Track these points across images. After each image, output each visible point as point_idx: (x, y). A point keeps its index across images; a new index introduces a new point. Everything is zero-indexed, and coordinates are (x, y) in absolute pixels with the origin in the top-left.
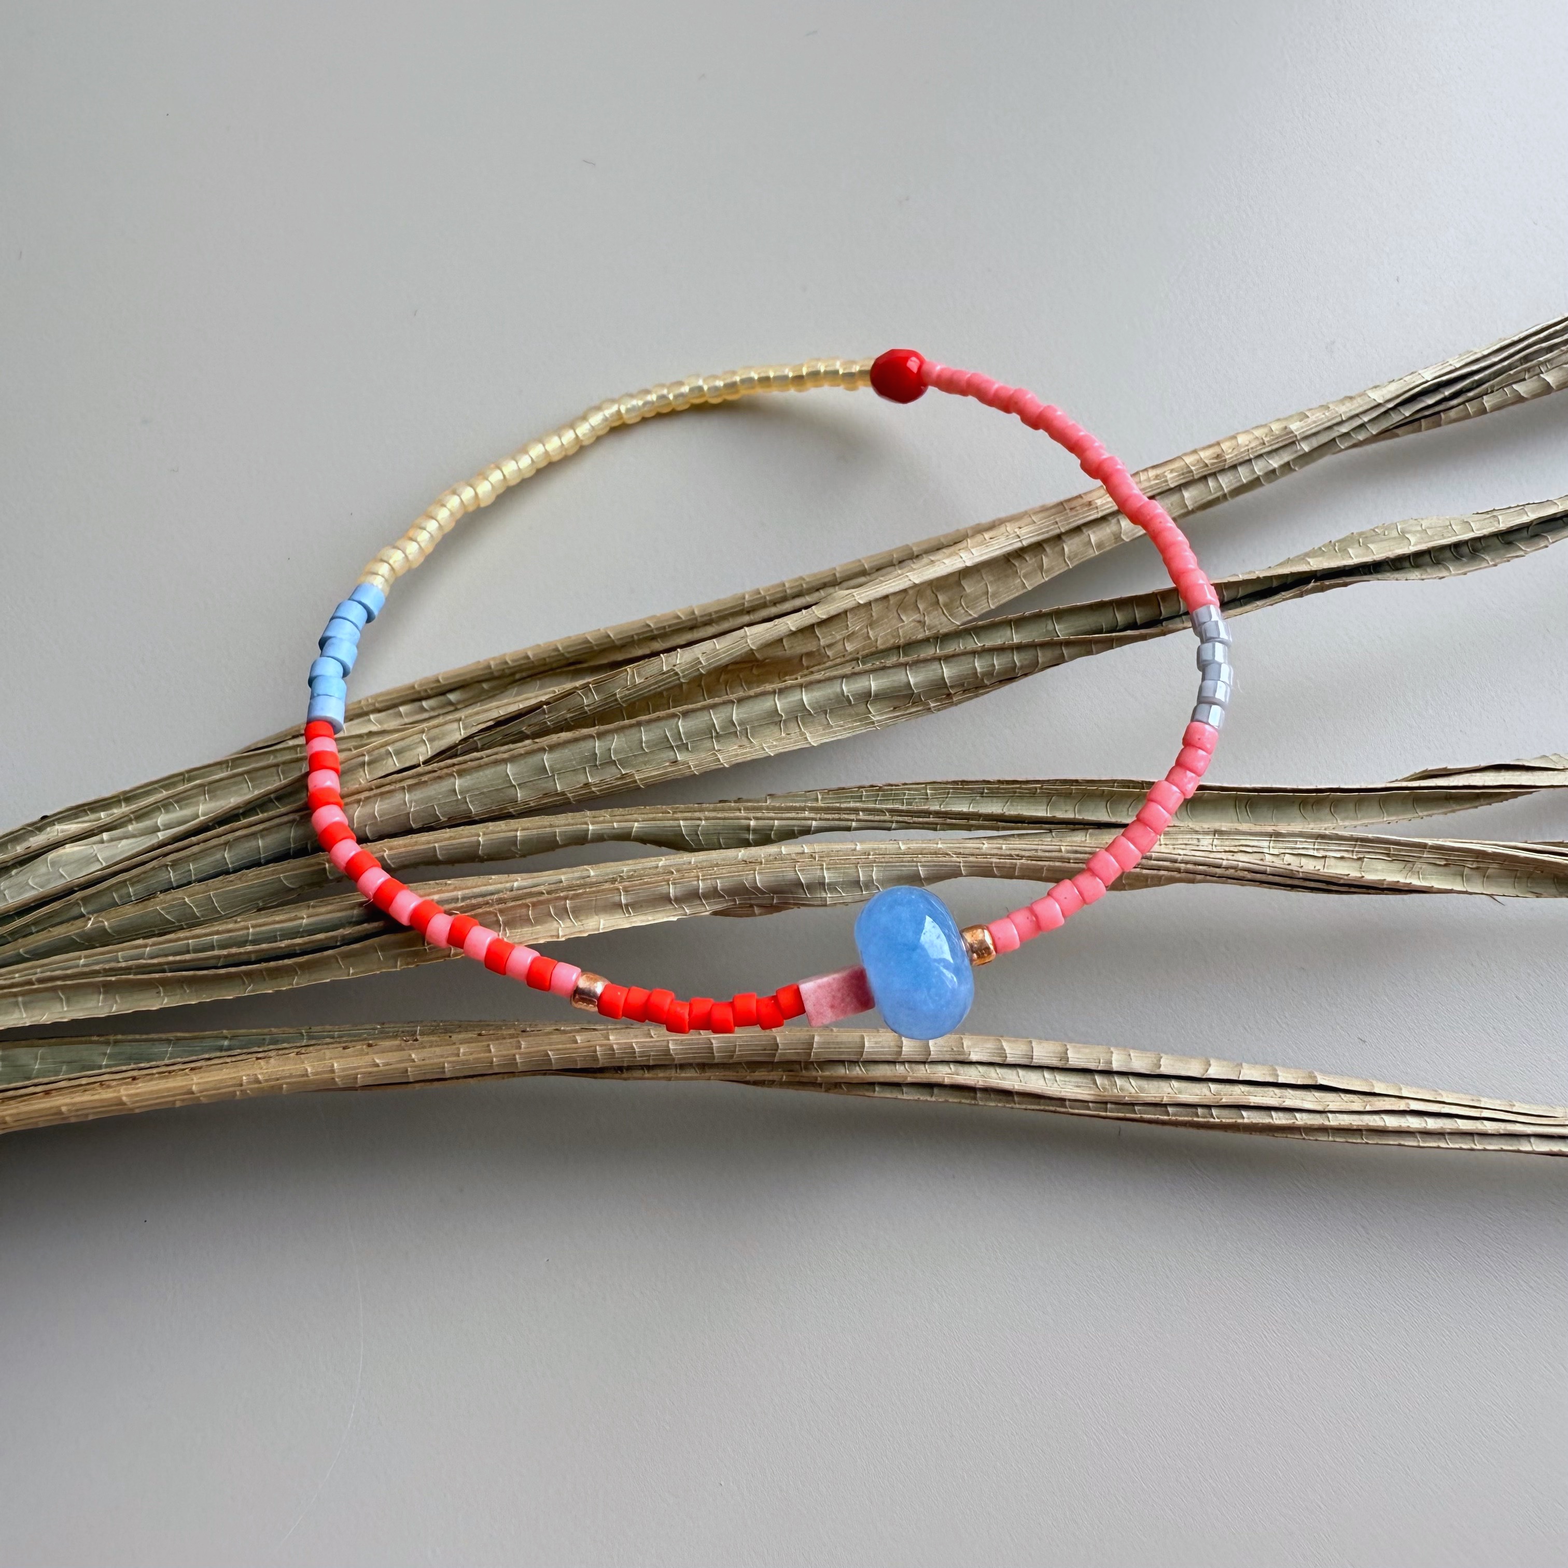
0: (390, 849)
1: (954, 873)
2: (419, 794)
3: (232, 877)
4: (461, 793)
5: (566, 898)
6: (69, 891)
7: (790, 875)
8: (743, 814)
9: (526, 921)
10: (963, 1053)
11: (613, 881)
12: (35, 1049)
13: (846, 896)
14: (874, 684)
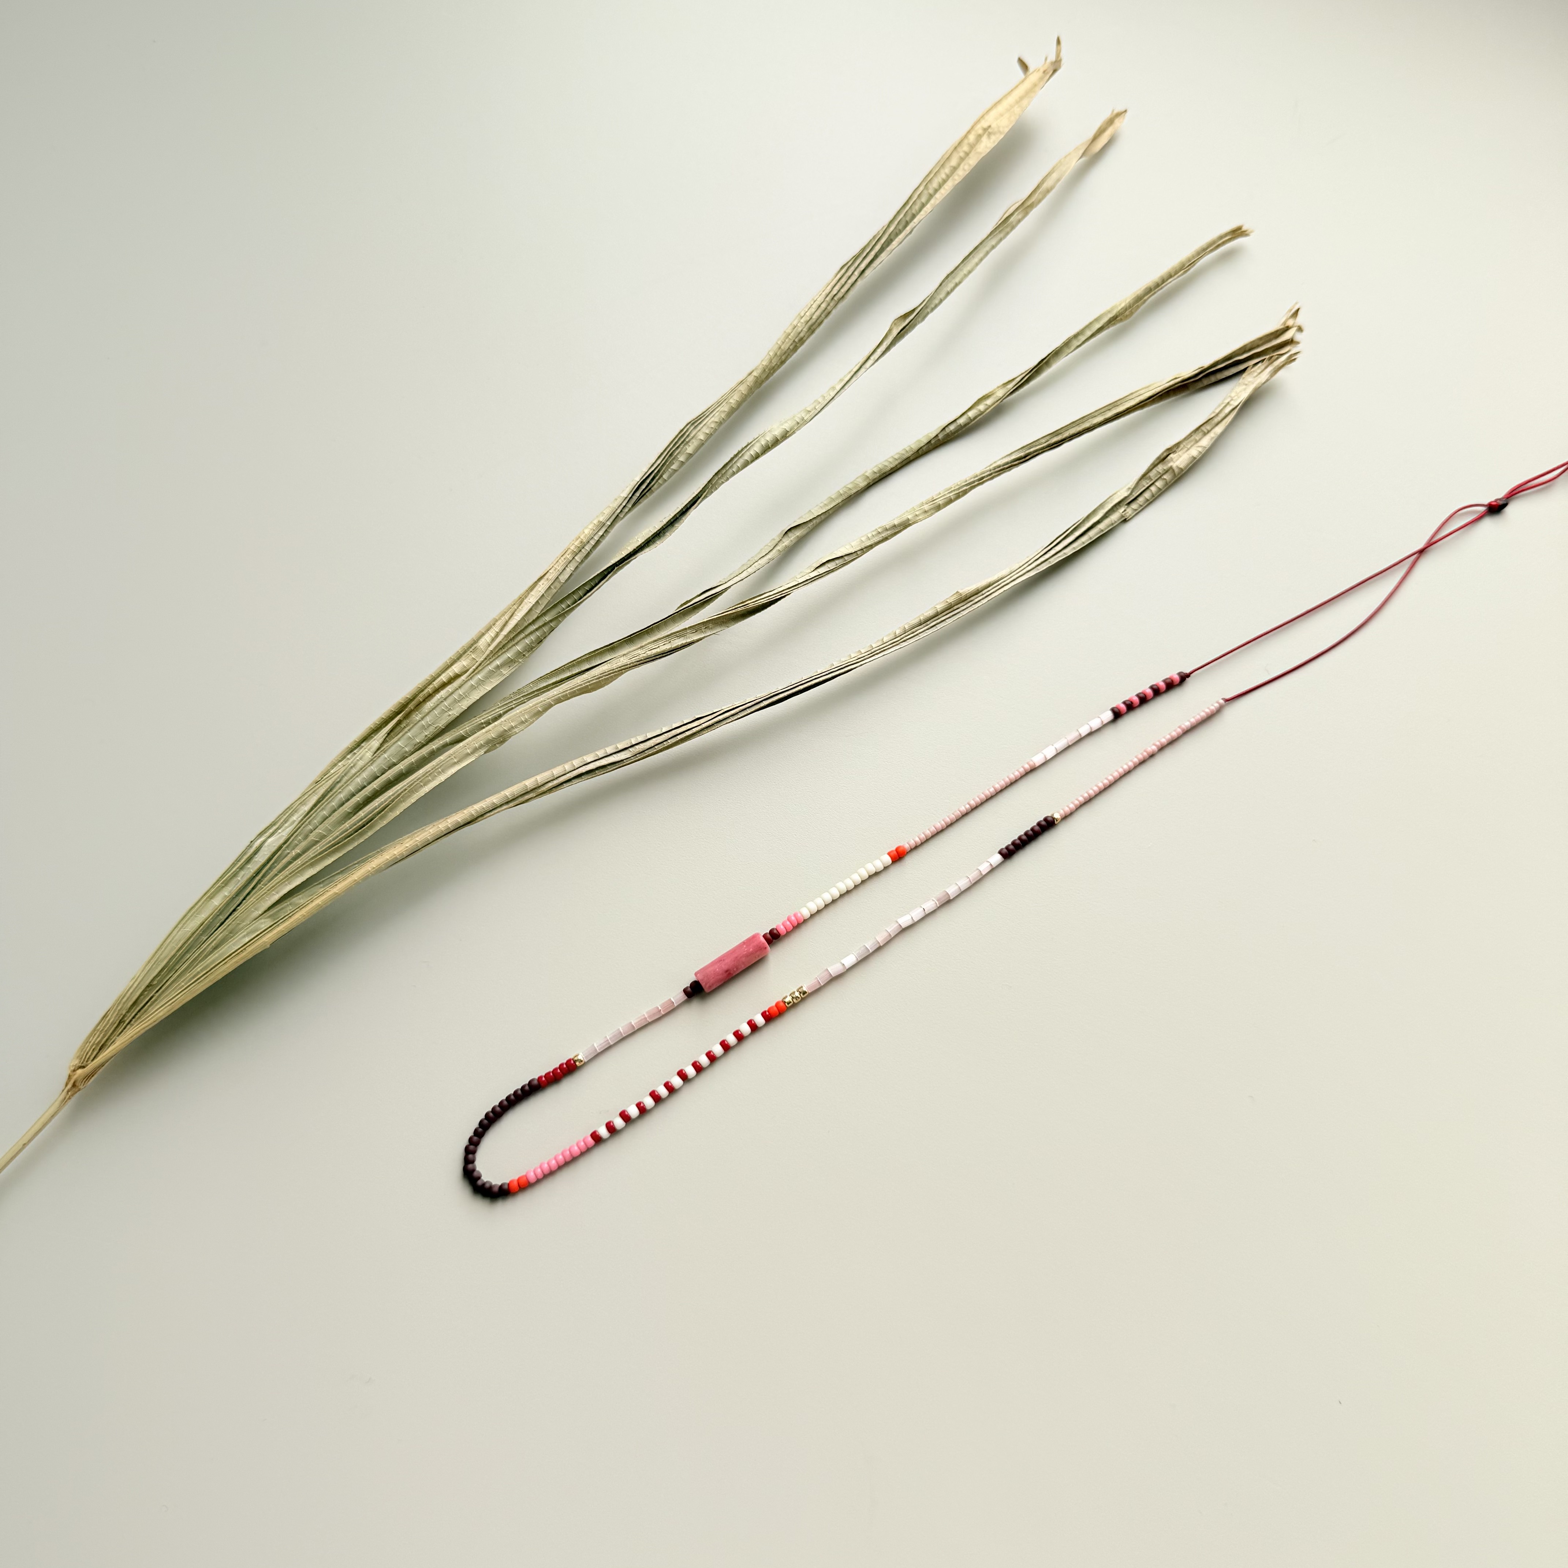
0: (375, 784)
1: (550, 706)
2: (375, 765)
3: (330, 818)
4: (388, 758)
5: (438, 769)
6: (280, 848)
7: (502, 729)
8: (478, 720)
9: (429, 781)
10: (585, 761)
11: (450, 757)
12: (299, 897)
13: (521, 727)
14: (498, 662)
